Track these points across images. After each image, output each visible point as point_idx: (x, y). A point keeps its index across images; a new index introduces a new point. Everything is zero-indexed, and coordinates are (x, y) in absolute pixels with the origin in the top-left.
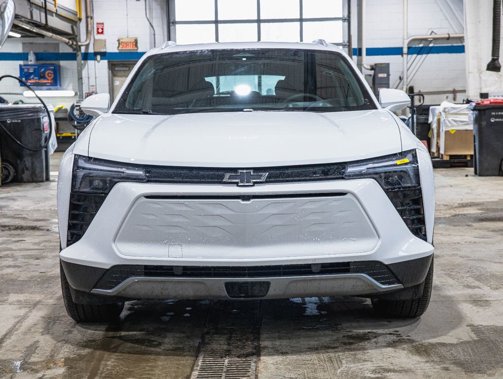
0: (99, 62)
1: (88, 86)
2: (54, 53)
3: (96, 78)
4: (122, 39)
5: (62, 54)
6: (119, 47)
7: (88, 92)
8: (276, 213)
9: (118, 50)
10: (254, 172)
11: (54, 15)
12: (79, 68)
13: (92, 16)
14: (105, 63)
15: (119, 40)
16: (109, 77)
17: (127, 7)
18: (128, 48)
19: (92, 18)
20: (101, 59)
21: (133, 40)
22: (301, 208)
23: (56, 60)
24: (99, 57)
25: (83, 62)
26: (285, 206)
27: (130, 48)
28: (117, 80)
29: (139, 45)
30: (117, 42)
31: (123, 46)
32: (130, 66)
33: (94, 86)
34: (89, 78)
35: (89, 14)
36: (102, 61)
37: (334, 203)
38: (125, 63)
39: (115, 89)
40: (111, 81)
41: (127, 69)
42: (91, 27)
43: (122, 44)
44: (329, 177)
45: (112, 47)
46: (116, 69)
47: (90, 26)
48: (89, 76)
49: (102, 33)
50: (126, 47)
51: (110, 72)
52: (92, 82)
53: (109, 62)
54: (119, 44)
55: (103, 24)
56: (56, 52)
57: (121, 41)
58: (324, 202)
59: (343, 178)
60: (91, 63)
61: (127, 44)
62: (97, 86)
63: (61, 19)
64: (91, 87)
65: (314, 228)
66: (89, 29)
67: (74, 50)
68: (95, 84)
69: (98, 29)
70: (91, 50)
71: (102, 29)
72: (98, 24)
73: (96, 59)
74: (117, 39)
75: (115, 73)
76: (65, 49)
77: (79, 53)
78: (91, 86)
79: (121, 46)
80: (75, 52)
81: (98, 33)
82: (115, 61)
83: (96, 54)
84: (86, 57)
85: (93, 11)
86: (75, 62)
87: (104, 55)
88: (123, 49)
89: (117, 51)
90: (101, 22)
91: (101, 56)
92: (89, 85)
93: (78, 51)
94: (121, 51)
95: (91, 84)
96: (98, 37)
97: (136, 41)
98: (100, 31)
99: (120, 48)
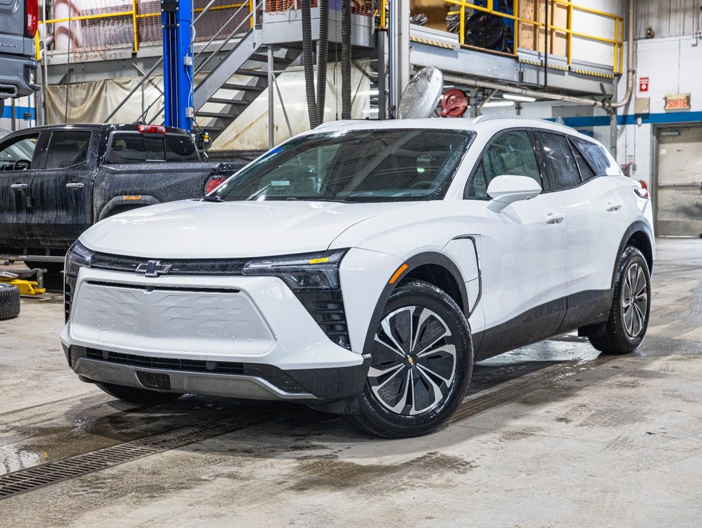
0: (639, 126)
1: (624, 157)
2: (587, 117)
3: (635, 146)
4: (671, 96)
5: (597, 118)
6: (665, 106)
7: (624, 164)
8: (173, 305)
9: (665, 110)
10: (161, 263)
11: (566, 73)
12: (613, 135)
13: (634, 69)
14: (647, 127)
15: (666, 99)
16: (652, 145)
17: (679, 56)
18: (677, 108)
19: (634, 72)
20: (643, 122)
21: (684, 97)
22: (195, 302)
23: (589, 125)
24: (639, 120)
25: (619, 127)
26: (182, 299)
27: (680, 108)
28: (663, 149)
29: (692, 103)
30: (664, 101)
31: (671, 105)
32: (680, 129)
33: (631, 156)
34: (626, 147)
35: (631, 68)
36: (644, 125)
37: (227, 300)
38: (673, 126)
39: (660, 159)
40: (655, 150)
41: (676, 133)
42: (632, 84)
43: (670, 103)
44: (226, 272)
45: (657, 108)
46: (663, 134)
47: (630, 82)
48: (627, 144)
49: (646, 90)
50: (675, 106)
51: (655, 138)
52: (630, 152)
53: (654, 125)
54: (666, 102)
55: (647, 78)
56: (590, 116)
57: (669, 98)
58: (217, 298)
59: (241, 275)
60: (629, 127)
61: (676, 102)
62: (636, 157)
63: (578, 77)
64: (628, 158)
65: (209, 324)
66: (630, 86)
67: (609, 112)
68: (633, 154)
69: (641, 85)
70: (631, 112)
71: (647, 85)
72: (641, 79)
73: (635, 123)
74: (664, 97)
75: (661, 139)
76: (599, 112)
77: (614, 116)
78: (629, 156)
79: (668, 105)
80: (609, 115)
81: (641, 90)
82: (662, 124)
83: (637, 116)
84: (624, 120)
85: (636, 63)
86: (608, 128)
87: (646, 117)
88: (672, 108)
89: (664, 112)
90: (646, 76)
91: (642, 119)
92: (626, 156)
93: (612, 114)
94: (667, 112)
95: (628, 154)
96: (641, 95)
97: (688, 98)
98: (644, 87)
99: (667, 108)
